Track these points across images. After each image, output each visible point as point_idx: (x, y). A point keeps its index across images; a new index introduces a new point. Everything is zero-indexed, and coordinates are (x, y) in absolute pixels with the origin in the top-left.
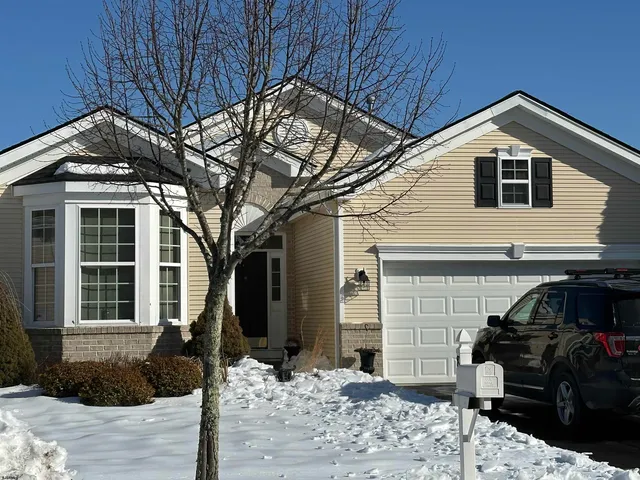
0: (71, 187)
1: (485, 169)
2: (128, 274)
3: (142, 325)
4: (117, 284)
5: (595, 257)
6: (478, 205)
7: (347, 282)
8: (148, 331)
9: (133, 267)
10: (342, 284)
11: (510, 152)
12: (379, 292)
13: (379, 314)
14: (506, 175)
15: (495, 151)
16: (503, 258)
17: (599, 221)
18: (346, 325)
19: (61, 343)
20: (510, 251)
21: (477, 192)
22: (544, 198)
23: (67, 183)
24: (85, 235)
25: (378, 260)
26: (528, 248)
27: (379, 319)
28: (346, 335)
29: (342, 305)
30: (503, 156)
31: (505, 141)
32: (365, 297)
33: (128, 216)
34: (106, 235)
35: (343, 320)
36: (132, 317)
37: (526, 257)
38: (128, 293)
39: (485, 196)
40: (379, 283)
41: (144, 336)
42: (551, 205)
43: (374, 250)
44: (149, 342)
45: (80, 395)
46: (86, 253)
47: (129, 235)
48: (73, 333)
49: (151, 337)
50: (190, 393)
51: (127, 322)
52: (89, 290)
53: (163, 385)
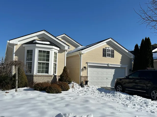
0: (37, 45)
1: (104, 50)
2: (48, 64)
3: (50, 75)
4: (45, 66)
5: (120, 66)
6: (103, 57)
7: (82, 68)
8: (51, 76)
9: (49, 63)
10: (81, 69)
11: (108, 48)
12: (87, 70)
13: (87, 74)
14: (107, 52)
15: (106, 48)
16: (107, 66)
17: (120, 61)
18: (82, 76)
19: (33, 78)
20: (108, 65)
21: (103, 54)
22: (113, 56)
23: (36, 44)
24: (39, 56)
25: (87, 65)
26: (111, 64)
27: (87, 75)
28: (82, 78)
29: (81, 73)
30: (107, 49)
31: (108, 46)
32: (85, 71)
33: (48, 52)
34: (44, 56)
35: (81, 75)
36: (48, 73)
37: (110, 66)
38: (47, 68)
39: (104, 55)
40: (87, 69)
41: (50, 77)
42: (114, 57)
43: (87, 63)
44: (51, 78)
45: (46, 91)
46: (39, 59)
47: (48, 56)
48: (36, 76)
49: (52, 77)
50: (68, 90)
51: (47, 74)
52: (39, 67)
53: (63, 88)
